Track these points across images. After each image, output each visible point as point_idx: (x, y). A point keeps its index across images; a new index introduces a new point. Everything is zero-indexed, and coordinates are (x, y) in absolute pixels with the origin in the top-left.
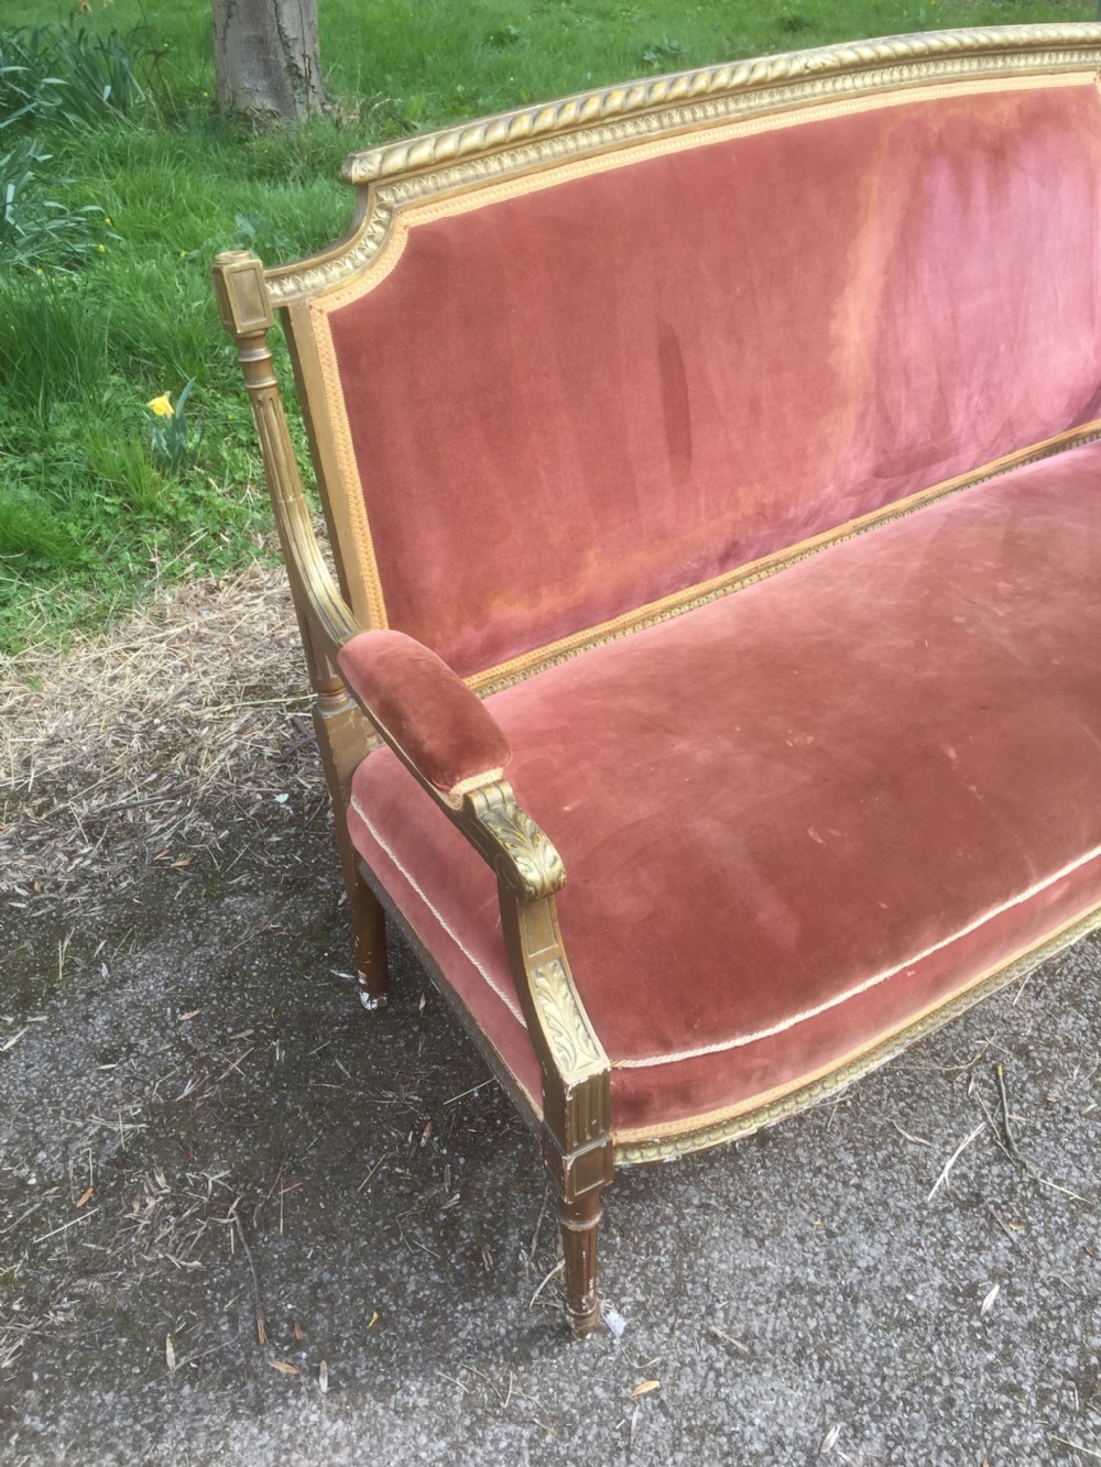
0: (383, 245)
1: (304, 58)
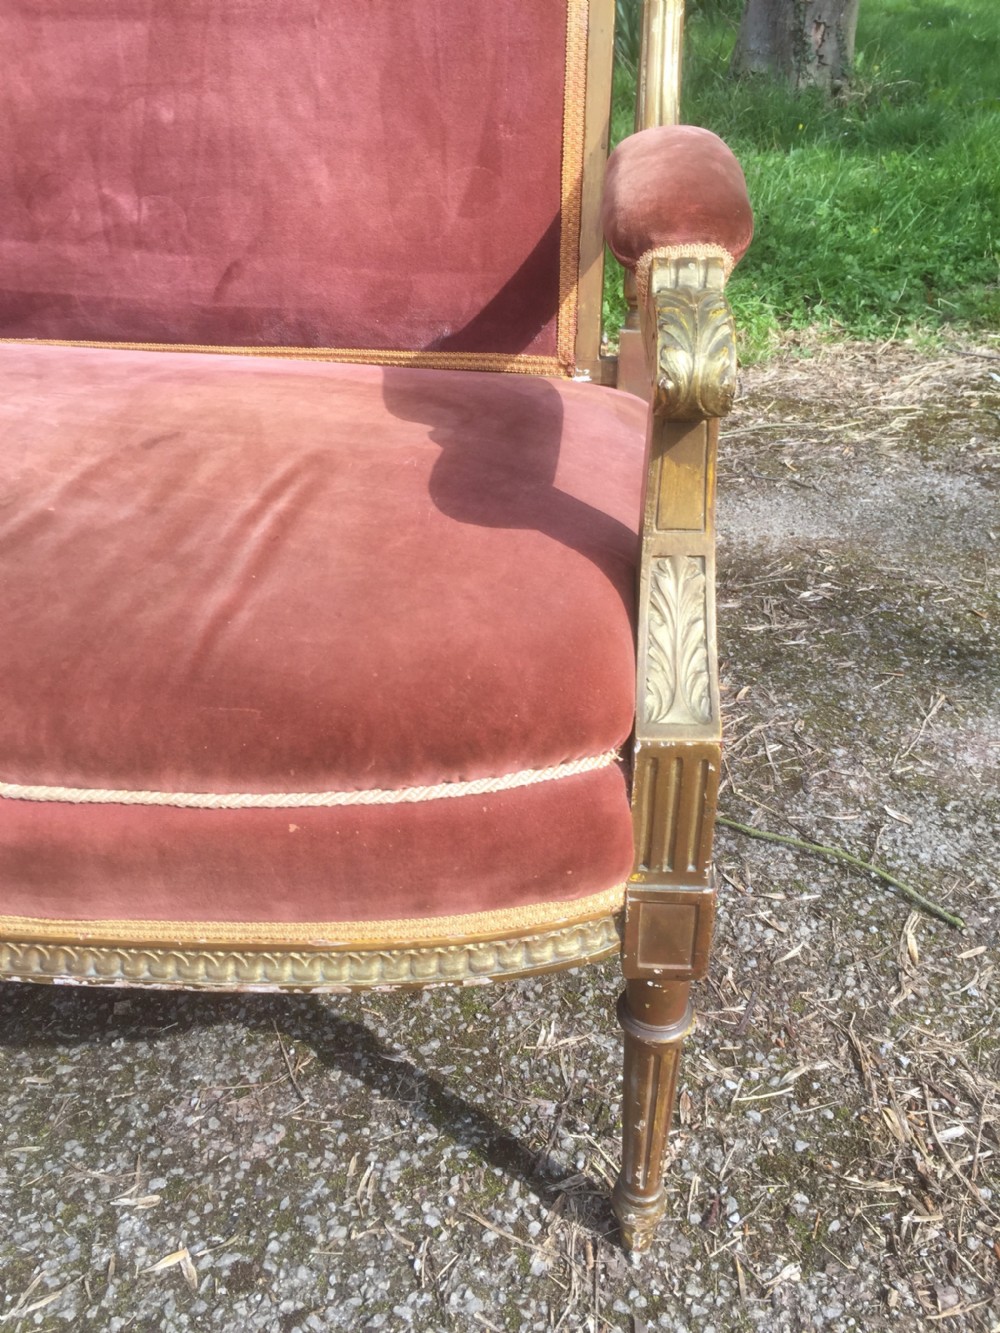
1: (818, 25)
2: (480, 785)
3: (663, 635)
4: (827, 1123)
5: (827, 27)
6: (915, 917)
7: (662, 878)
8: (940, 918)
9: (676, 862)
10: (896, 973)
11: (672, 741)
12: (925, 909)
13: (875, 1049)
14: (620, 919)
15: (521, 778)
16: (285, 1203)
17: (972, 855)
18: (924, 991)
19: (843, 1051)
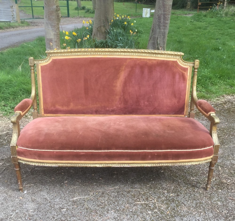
0: (49, 60)
1: (161, 47)
2: (206, 148)
3: (214, 138)
4: (218, 182)
5: (162, 47)
6: (219, 167)
7: (215, 155)
8: (222, 166)
9: (216, 154)
10: (220, 171)
11: (217, 145)
12: (220, 166)
13: (220, 176)
14: (212, 158)
15: (208, 148)
16: (178, 191)
17: (222, 161)
18: (222, 172)
19: (218, 177)
